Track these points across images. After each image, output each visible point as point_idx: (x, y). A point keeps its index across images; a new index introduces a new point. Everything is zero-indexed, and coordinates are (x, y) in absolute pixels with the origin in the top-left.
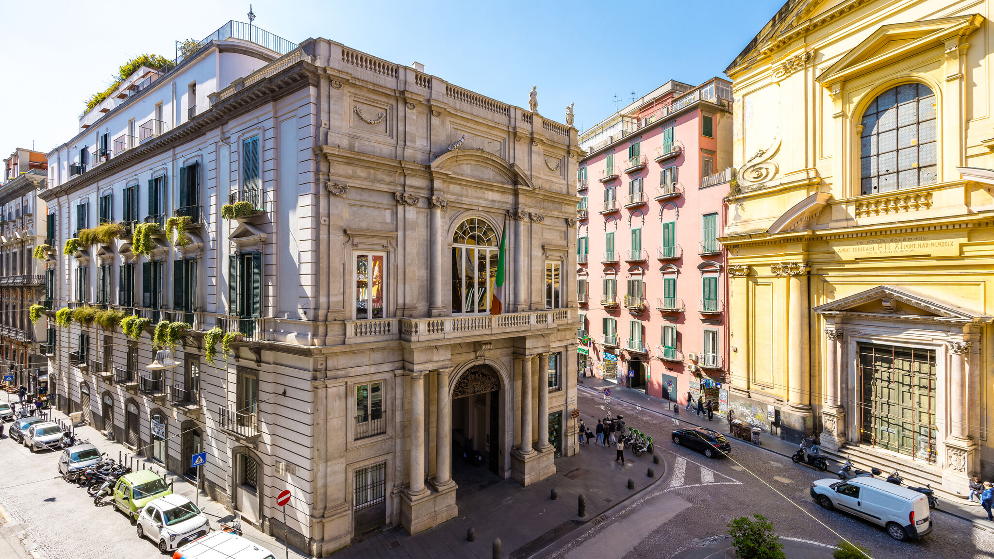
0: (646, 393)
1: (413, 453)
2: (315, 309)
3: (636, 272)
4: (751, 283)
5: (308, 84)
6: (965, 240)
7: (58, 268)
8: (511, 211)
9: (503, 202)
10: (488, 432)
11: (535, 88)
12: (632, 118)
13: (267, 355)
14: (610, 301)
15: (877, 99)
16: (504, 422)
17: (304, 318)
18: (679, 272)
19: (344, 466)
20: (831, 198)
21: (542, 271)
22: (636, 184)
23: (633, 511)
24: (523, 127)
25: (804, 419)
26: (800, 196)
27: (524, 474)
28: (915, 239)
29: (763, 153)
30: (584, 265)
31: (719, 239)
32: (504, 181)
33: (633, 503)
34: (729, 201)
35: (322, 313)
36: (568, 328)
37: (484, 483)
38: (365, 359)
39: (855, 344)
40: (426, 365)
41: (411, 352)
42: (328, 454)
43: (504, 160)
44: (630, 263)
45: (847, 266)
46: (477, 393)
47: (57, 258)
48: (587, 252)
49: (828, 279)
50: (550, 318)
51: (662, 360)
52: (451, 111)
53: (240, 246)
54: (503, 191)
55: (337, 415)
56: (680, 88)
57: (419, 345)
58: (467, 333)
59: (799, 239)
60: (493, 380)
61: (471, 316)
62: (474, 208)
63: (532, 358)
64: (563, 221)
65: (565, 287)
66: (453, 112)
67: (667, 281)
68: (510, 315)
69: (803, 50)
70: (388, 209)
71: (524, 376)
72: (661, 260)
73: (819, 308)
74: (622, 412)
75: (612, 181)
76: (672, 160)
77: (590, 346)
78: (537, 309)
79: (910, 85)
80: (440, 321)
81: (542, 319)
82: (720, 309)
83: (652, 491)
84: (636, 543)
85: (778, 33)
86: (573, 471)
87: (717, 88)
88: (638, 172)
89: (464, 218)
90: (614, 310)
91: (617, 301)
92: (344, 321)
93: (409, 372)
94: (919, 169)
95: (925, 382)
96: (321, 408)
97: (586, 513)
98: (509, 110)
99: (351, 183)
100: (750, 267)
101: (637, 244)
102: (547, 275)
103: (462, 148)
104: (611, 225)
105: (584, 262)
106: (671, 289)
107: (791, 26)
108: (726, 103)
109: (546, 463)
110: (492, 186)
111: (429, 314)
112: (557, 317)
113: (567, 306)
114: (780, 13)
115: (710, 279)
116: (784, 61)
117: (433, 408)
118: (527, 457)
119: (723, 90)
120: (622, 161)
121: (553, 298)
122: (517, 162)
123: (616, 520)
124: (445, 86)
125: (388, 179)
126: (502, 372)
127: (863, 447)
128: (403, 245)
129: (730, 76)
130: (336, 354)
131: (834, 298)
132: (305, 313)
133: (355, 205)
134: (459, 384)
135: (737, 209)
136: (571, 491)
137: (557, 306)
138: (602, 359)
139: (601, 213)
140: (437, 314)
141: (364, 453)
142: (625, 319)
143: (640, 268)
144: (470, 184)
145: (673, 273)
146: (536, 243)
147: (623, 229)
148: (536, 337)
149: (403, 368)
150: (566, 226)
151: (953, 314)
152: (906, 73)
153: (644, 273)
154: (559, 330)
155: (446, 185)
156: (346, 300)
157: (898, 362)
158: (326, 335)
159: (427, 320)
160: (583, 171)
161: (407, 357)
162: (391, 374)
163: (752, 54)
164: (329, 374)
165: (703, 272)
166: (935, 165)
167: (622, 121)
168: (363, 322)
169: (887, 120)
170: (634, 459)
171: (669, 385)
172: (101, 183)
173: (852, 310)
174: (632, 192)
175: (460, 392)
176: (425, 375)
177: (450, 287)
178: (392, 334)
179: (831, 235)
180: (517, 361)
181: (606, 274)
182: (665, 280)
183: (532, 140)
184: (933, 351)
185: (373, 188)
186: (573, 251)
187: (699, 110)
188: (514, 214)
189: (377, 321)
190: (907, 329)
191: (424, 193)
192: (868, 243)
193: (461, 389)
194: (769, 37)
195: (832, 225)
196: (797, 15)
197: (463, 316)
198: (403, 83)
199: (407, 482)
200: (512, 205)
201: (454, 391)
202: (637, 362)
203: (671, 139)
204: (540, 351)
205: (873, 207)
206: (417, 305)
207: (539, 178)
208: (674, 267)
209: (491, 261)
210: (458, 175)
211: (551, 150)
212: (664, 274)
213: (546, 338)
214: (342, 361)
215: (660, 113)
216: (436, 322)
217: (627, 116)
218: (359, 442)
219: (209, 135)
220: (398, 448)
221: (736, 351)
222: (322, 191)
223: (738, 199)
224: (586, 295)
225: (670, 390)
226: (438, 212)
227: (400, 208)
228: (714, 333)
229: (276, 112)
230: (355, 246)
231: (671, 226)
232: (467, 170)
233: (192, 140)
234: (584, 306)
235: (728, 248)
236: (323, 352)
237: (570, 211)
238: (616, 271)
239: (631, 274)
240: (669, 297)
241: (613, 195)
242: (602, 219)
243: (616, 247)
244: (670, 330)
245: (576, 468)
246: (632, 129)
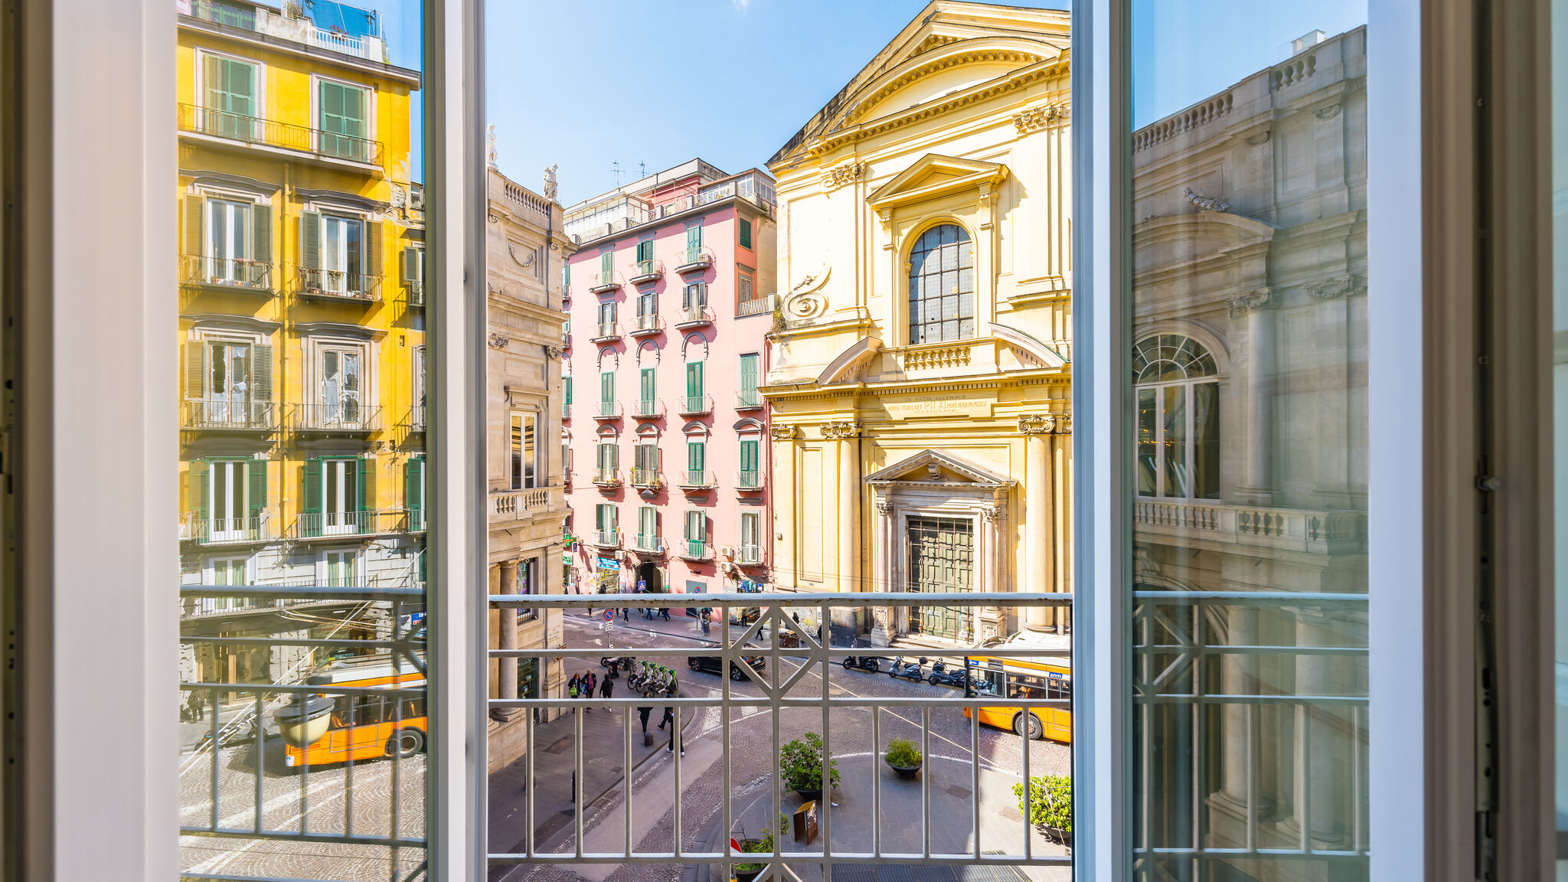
3: (648, 432)
4: (798, 447)
6: (994, 401)
12: (641, 202)
14: (608, 478)
15: (923, 236)
18: (708, 433)
20: (881, 345)
21: (505, 429)
22: (648, 301)
23: (652, 777)
25: (855, 614)
26: (850, 339)
28: (957, 398)
29: (811, 280)
30: (566, 421)
31: (760, 389)
33: (652, 765)
34: (773, 338)
36: (548, 519)
39: (904, 518)
44: (638, 419)
45: (897, 427)
48: (569, 401)
49: (879, 442)
50: (520, 503)
51: (686, 561)
56: (707, 174)
59: (849, 393)
64: (540, 348)
65: (543, 455)
67: (693, 447)
69: (853, 160)
72: (684, 416)
73: (870, 477)
74: (629, 644)
75: (610, 293)
76: (699, 273)
77: (575, 550)
78: (496, 490)
79: (952, 226)
81: (506, 505)
82: (761, 484)
85: (827, 132)
86: (558, 741)
87: (757, 183)
88: (651, 283)
90: (613, 491)
91: (619, 478)
94: (960, 320)
95: (964, 555)
100: (796, 427)
101: (649, 391)
102: (513, 437)
104: (609, 361)
105: (565, 416)
106: (697, 457)
107: (840, 127)
108: (768, 206)
109: (514, 737)
112: (530, 502)
113: (547, 485)
114: (829, 106)
115: (749, 443)
116: (833, 168)
119: (764, 187)
120: (625, 264)
121: (524, 473)
127: (912, 637)
129: (774, 172)
131: (884, 465)
135: (781, 350)
136: (558, 771)
137: (530, 484)
138: (594, 569)
139: (593, 340)
142: (632, 503)
143: (654, 428)
145: (701, 434)
146: (495, 383)
147: (628, 366)
148: (497, 534)
150: (544, 357)
151: (987, 479)
152: (948, 212)
153: (659, 435)
154: (534, 522)
157: (943, 536)
160: (566, 271)
163: (798, 150)
165: (740, 434)
166: (972, 318)
167: (627, 203)
169: (932, 261)
173: (901, 479)
174: (641, 312)
179: (881, 389)
181: (602, 437)
182: (690, 444)
184: (971, 520)
186: (556, 396)
187: (735, 209)
190: (949, 498)
192: (916, 400)
194: (817, 133)
195: (883, 377)
196: (847, 115)
202: (650, 568)
203: (697, 244)
204: (502, 557)
205: (920, 360)
207: (500, 276)
208: (702, 426)
211: (520, 233)
212: (688, 436)
213: (514, 536)
215: (679, 204)
217: (634, 198)
221: (781, 539)
223: (782, 337)
224: (568, 468)
228: (754, 517)
231: (697, 367)
234: (567, 487)
235: (771, 401)
237: (551, 334)
238: (617, 432)
239: (641, 437)
240: (695, 469)
241: (613, 315)
242: (595, 350)
243: (618, 396)
244: (697, 515)
245: (563, 736)
246: (642, 218)
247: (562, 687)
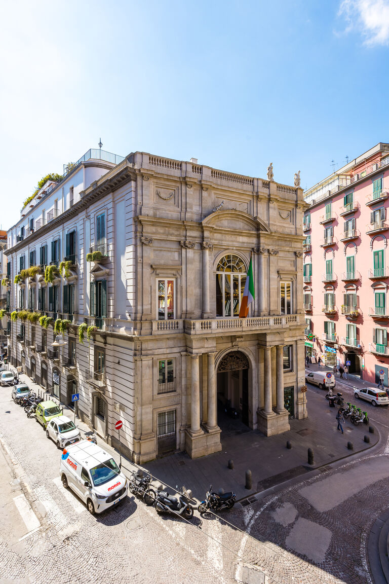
0: (361, 378)
1: (193, 406)
2: (135, 313)
3: (351, 288)
5: (131, 180)
7: (12, 290)
8: (255, 249)
9: (250, 243)
10: (241, 396)
11: (271, 164)
12: (346, 175)
13: (110, 340)
14: (330, 309)
16: (252, 391)
17: (129, 318)
18: (387, 288)
19: (152, 410)
21: (278, 289)
22: (350, 224)
23: (352, 467)
24: (263, 192)
27: (267, 428)
30: (309, 283)
32: (250, 228)
33: (353, 460)
35: (139, 315)
36: (297, 328)
37: (239, 431)
38: (163, 344)
40: (200, 350)
41: (191, 341)
42: (143, 401)
43: (250, 215)
44: (346, 281)
46: (234, 370)
47: (11, 285)
48: (311, 274)
50: (284, 321)
51: (374, 354)
52: (214, 186)
53: (96, 277)
54: (249, 236)
55: (148, 378)
57: (195, 337)
58: (226, 330)
60: (244, 362)
61: (229, 319)
62: (230, 248)
63: (271, 348)
64: (293, 253)
65: (294, 299)
66: (216, 187)
67: (378, 295)
68: (255, 318)
70: (176, 251)
71: (265, 360)
72: (372, 279)
74: (341, 391)
75: (330, 223)
76: (381, 203)
77: (314, 341)
78: (274, 315)
80: (209, 322)
81: (278, 321)
83: (369, 454)
84: (356, 491)
86: (303, 430)
88: (352, 214)
89: (224, 255)
90: (333, 316)
91: (336, 309)
92: (151, 320)
93: (189, 354)
96: (139, 373)
97: (314, 463)
98: (253, 181)
99: (155, 237)
101: (351, 267)
102: (281, 291)
103: (222, 210)
104: (330, 255)
105: (309, 281)
106: (381, 300)
109: (283, 422)
110: (242, 232)
111: (202, 317)
112: (289, 320)
113: (296, 313)
117: (205, 378)
118: (268, 416)
120: (338, 208)
121: (286, 307)
122: (259, 216)
123: (339, 471)
124: (211, 170)
125: (176, 233)
126: (250, 357)
128: (185, 273)
130: (147, 341)
132: (130, 316)
133: (157, 250)
134: (221, 363)
136: (302, 445)
137: (289, 313)
138: (324, 351)
139: (322, 246)
140: (207, 317)
141: (163, 403)
143: (354, 285)
144: (227, 232)
145: (384, 288)
146: (273, 269)
147: (339, 258)
148: (274, 334)
149: (186, 351)
150: (294, 257)
153: (357, 289)
154: (290, 330)
155: (211, 234)
156: (152, 308)
158: (141, 329)
159: (200, 321)
160: (308, 218)
161: (189, 344)
162: (179, 354)
164: (143, 352)
167: (338, 179)
168: (162, 321)
170: (353, 427)
171: (382, 374)
172: (30, 245)
174: (347, 229)
175: (222, 368)
176: (200, 356)
177: (215, 299)
178: (179, 329)
180: (260, 350)
181: (326, 290)
182: (376, 294)
183: (269, 200)
185: (168, 239)
186: (300, 274)
188: (257, 251)
189: (171, 321)
191: (198, 240)
193: (223, 366)
197: (224, 319)
198: (185, 172)
199: (189, 424)
200: (256, 244)
201: (218, 367)
202: (353, 355)
203: (380, 188)
204: (277, 343)
206: (194, 311)
207: (275, 225)
208: (384, 284)
209: (241, 282)
210: (219, 227)
211: (283, 205)
212: (375, 289)
213: (281, 335)
214: (150, 345)
215: (371, 169)
216: (206, 322)
217: (342, 175)
218: (161, 396)
219: (80, 215)
220: (184, 402)
222: (139, 243)
224: (310, 305)
225: (382, 377)
226: (207, 252)
227: (184, 251)
229: (113, 199)
230: (157, 275)
231: (380, 253)
232: (225, 223)
233: (72, 218)
234: (310, 313)
236: (140, 339)
237: (298, 246)
238: (334, 288)
239: (347, 290)
240: (379, 307)
241: (331, 233)
242: (323, 250)
243: (334, 271)
244: (381, 331)
245: (305, 428)
246: (346, 183)
247: (305, 405)
